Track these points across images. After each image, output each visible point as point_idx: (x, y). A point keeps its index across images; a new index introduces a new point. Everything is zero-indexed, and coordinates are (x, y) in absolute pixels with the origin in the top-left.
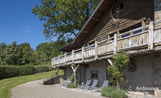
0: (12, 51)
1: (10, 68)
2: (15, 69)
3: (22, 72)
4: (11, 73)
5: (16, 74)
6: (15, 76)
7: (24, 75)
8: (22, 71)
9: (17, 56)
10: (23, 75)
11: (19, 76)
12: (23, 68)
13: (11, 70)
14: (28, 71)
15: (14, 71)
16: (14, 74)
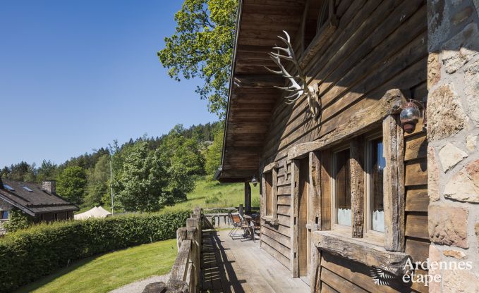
0: (133, 173)
1: (123, 222)
2: (136, 225)
3: (156, 231)
4: (127, 235)
5: (141, 236)
6: (138, 244)
7: (162, 240)
8: (157, 227)
9: (147, 185)
10: (159, 240)
11: (148, 242)
12: (159, 219)
13: (127, 228)
14: (171, 226)
15: (134, 230)
16: (135, 237)
